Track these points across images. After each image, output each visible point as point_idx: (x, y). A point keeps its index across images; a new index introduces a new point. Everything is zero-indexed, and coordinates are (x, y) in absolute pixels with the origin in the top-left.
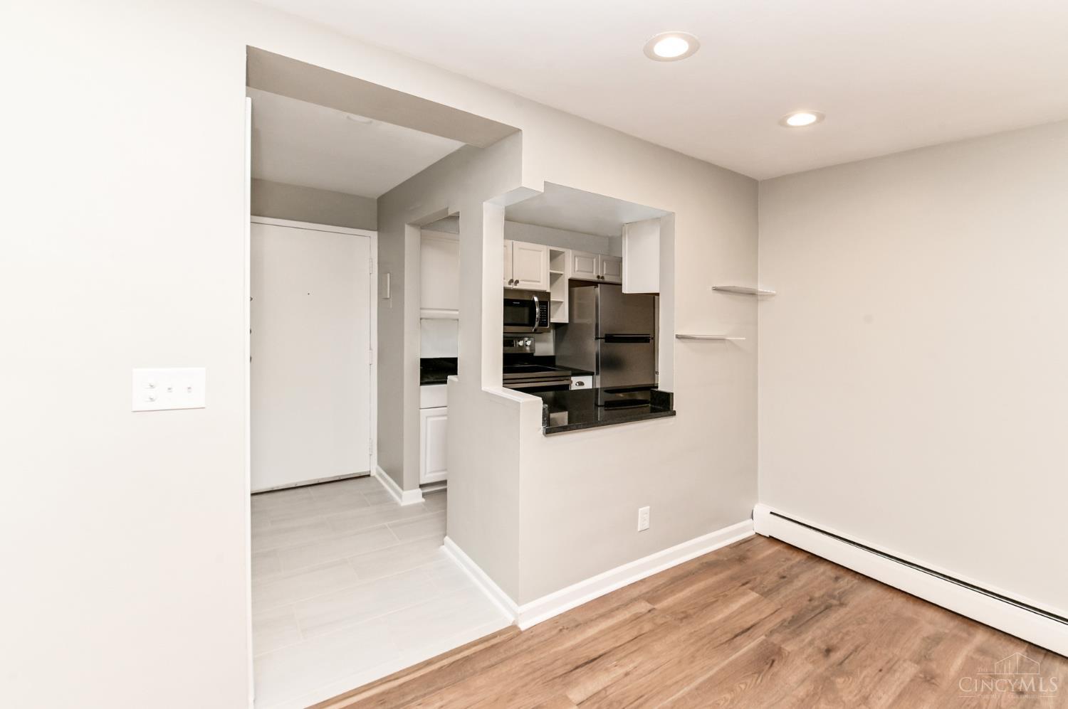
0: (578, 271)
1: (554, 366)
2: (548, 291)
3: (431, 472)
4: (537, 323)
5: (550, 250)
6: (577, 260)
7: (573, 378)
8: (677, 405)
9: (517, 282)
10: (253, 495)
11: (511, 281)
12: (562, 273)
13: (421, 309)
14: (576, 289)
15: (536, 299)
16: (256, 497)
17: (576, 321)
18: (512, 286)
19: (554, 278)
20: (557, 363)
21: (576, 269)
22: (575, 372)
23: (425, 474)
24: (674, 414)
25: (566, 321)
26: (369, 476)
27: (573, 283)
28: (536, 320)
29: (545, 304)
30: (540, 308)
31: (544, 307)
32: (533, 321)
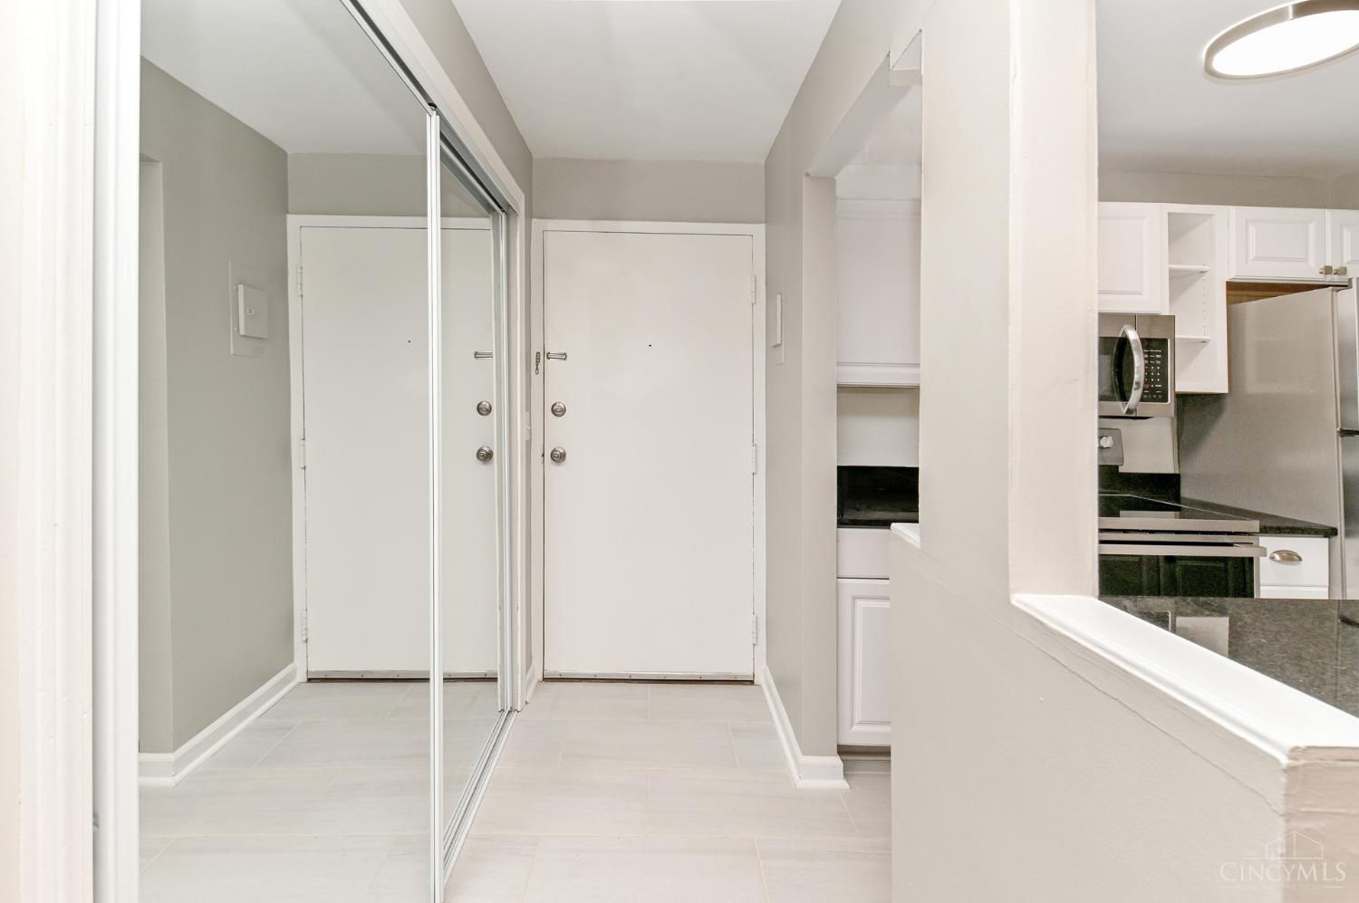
0: (1255, 259)
1: (1177, 498)
2: (1166, 312)
3: (860, 723)
5: (1169, 214)
6: (1252, 231)
7: (1264, 541)
12: (1205, 268)
13: (839, 364)
14: (1252, 308)
15: (1133, 335)
17: (1253, 386)
19: (1180, 282)
21: (1252, 255)
22: (1269, 523)
23: (852, 725)
25: (1222, 388)
26: (752, 682)
27: (1240, 291)
28: (1134, 386)
29: (1157, 347)
30: (1146, 356)
31: (1155, 353)
32: (1126, 388)
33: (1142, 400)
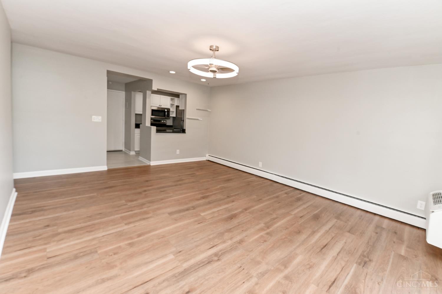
3: (137, 148)
4: (166, 116)
8: (186, 132)
9: (161, 106)
10: (107, 151)
11: (159, 106)
12: (174, 104)
15: (166, 110)
16: (108, 152)
17: (178, 116)
18: (160, 107)
19: (172, 105)
24: (185, 133)
26: (122, 151)
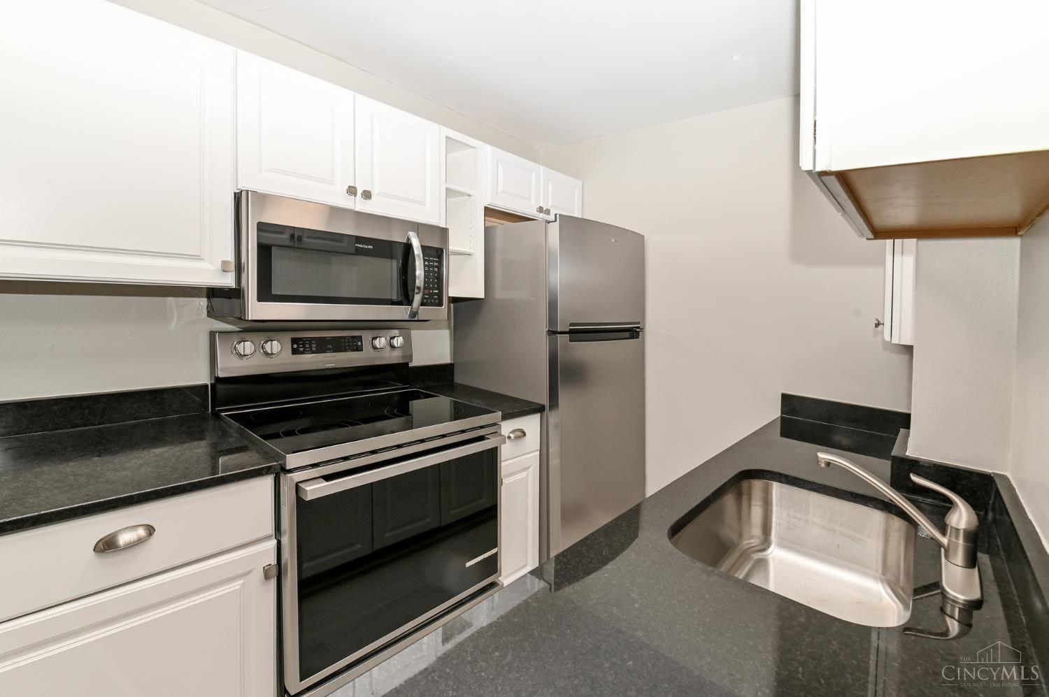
0: (501, 192)
1: (451, 385)
2: (442, 225)
4: (417, 298)
5: (447, 135)
6: (501, 169)
7: (503, 426)
9: (367, 195)
12: (471, 192)
14: (500, 231)
15: (416, 243)
17: (499, 294)
20: (458, 379)
21: (500, 189)
22: (508, 409)
25: (480, 293)
27: (494, 216)
28: (416, 291)
29: (436, 255)
30: (426, 263)
31: (433, 261)
32: (410, 293)
33: (422, 304)
